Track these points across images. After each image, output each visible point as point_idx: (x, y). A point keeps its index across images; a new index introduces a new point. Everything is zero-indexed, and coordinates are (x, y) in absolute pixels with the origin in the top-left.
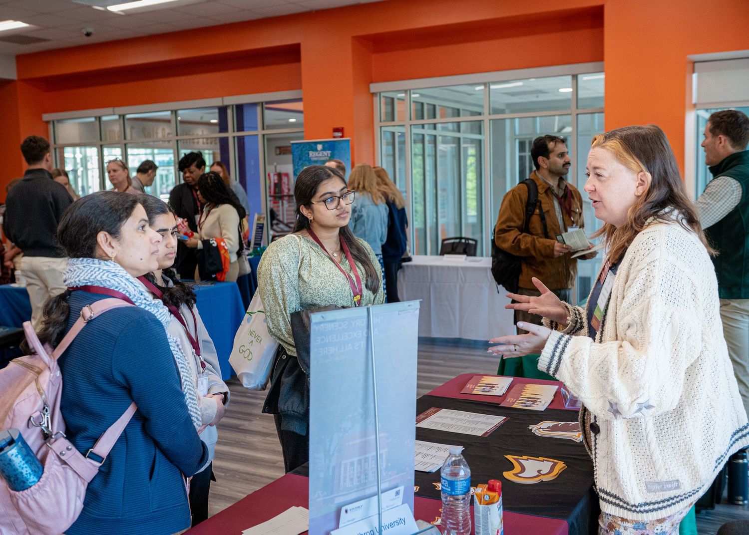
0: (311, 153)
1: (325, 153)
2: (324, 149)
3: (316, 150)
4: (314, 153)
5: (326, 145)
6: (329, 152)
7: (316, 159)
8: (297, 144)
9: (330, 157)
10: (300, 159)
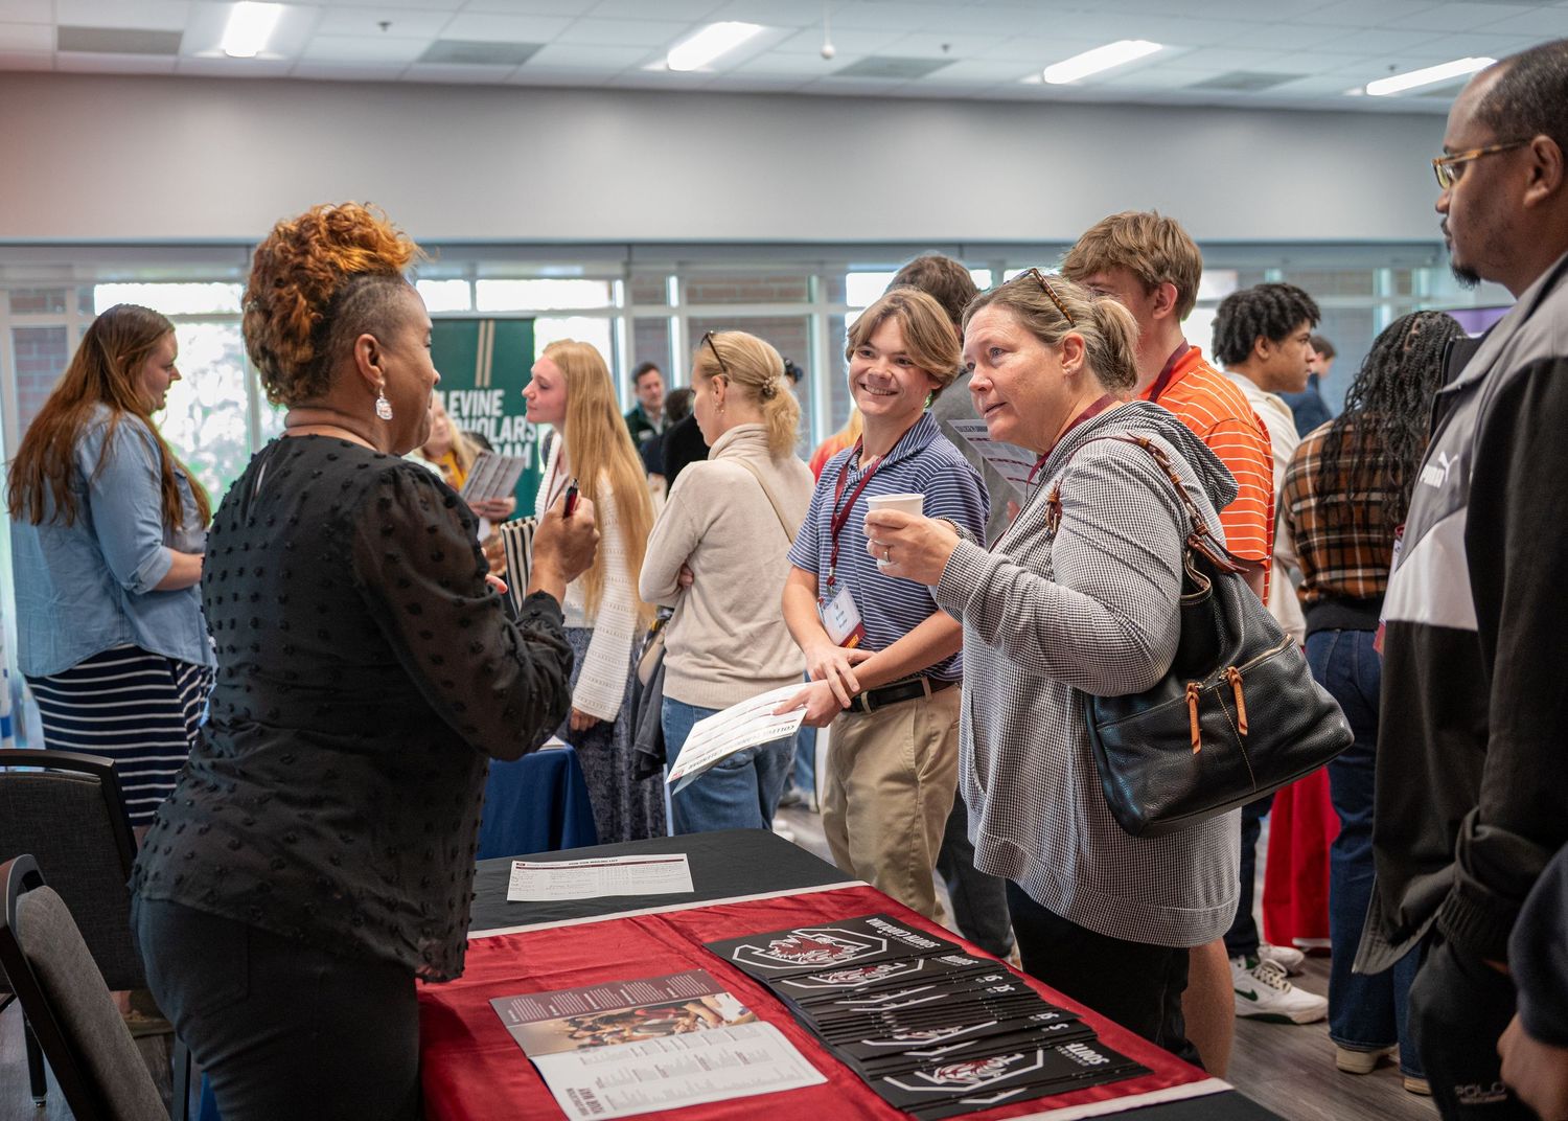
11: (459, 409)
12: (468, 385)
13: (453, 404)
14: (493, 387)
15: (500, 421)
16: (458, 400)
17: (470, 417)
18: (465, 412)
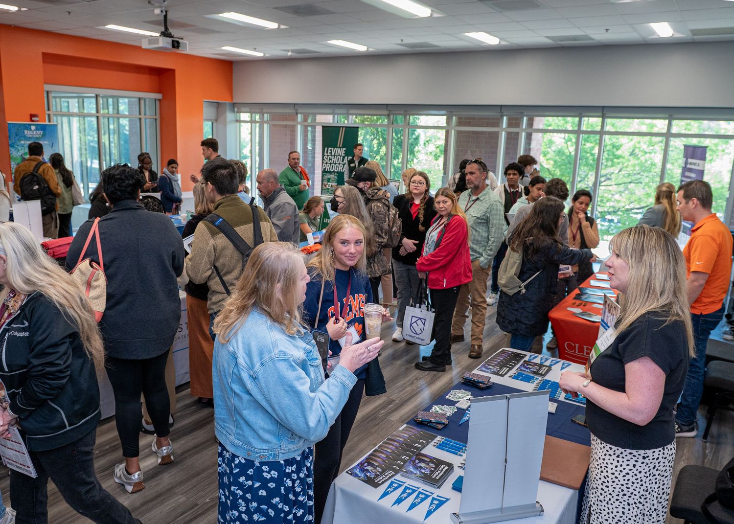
0: (26, 132)
1: (38, 132)
2: (37, 129)
3: (30, 129)
4: (29, 132)
5: (38, 127)
6: (41, 132)
7: (31, 136)
8: (13, 124)
9: (42, 136)
10: (16, 135)
11: (331, 153)
12: (335, 146)
13: (329, 151)
14: (343, 147)
15: (344, 157)
16: (331, 150)
17: (334, 155)
18: (333, 154)
